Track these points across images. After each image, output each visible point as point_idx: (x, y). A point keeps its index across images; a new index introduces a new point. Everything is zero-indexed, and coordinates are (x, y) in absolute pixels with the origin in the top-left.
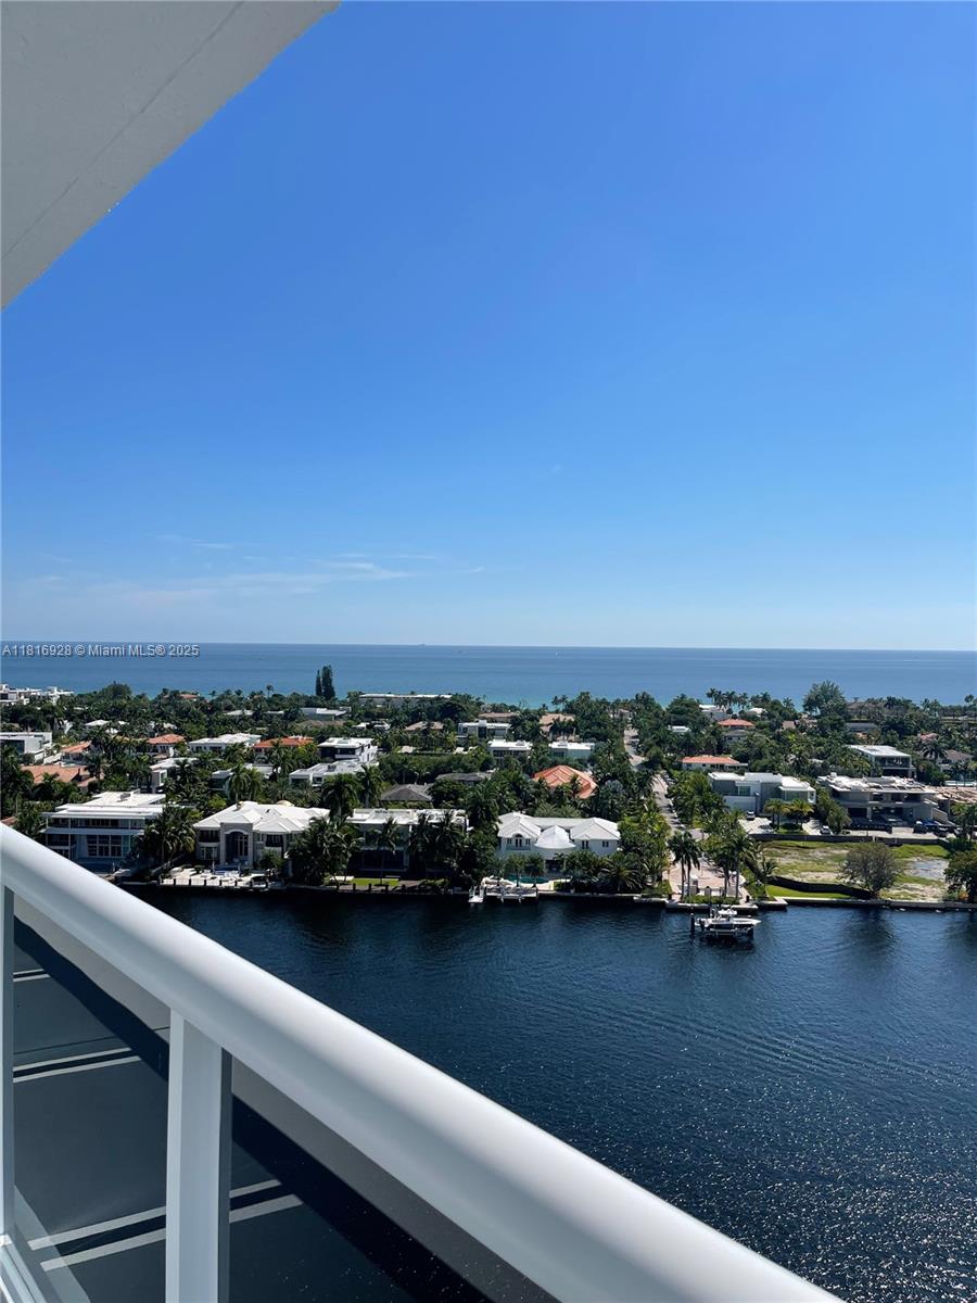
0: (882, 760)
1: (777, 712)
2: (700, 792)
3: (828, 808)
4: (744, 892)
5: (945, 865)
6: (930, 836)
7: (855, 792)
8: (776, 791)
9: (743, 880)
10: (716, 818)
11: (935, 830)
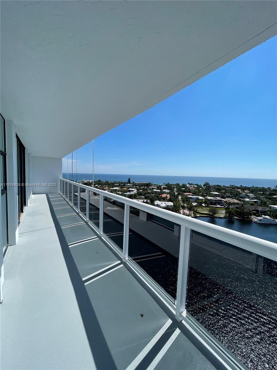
0: (216, 194)
1: (199, 186)
2: (186, 199)
3: (206, 202)
4: (192, 214)
5: (225, 211)
6: (223, 207)
7: (211, 199)
8: (198, 199)
9: (192, 212)
10: (188, 202)
11: (224, 206)
